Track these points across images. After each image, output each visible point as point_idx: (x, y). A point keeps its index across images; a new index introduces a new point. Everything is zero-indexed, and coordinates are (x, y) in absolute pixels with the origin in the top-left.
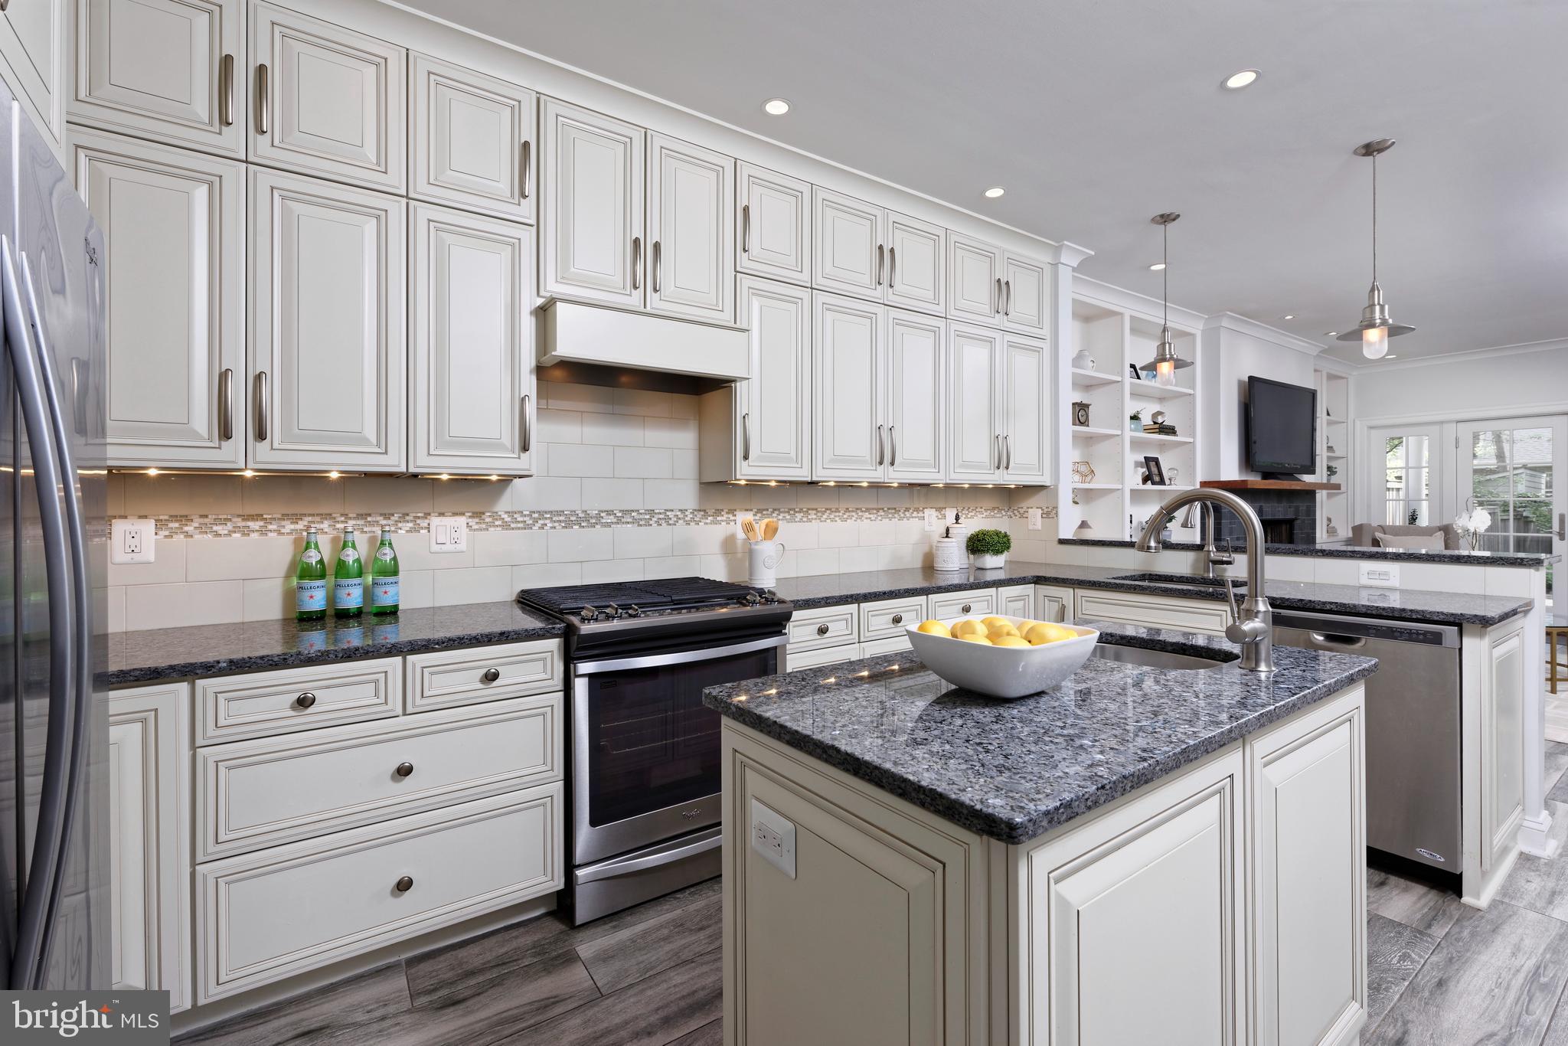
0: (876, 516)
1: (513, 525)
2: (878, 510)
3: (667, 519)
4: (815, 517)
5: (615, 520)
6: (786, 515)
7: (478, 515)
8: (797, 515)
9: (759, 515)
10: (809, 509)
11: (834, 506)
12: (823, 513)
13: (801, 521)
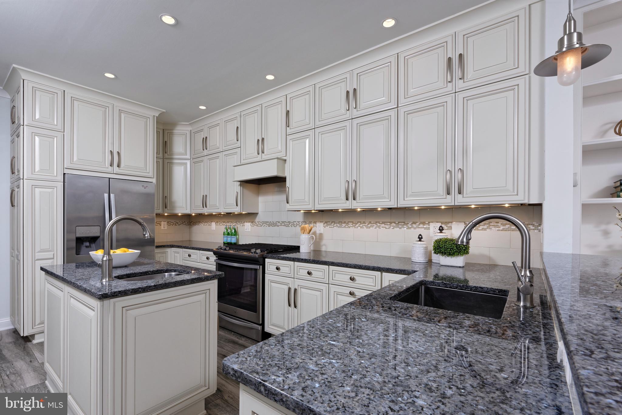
0: (389, 226)
1: (259, 225)
2: (391, 223)
3: (294, 225)
4: (352, 225)
5: (280, 225)
6: (338, 224)
7: (252, 222)
8: (343, 224)
9: (326, 224)
10: (348, 222)
11: (362, 221)
12: (356, 224)
13: (345, 227)
